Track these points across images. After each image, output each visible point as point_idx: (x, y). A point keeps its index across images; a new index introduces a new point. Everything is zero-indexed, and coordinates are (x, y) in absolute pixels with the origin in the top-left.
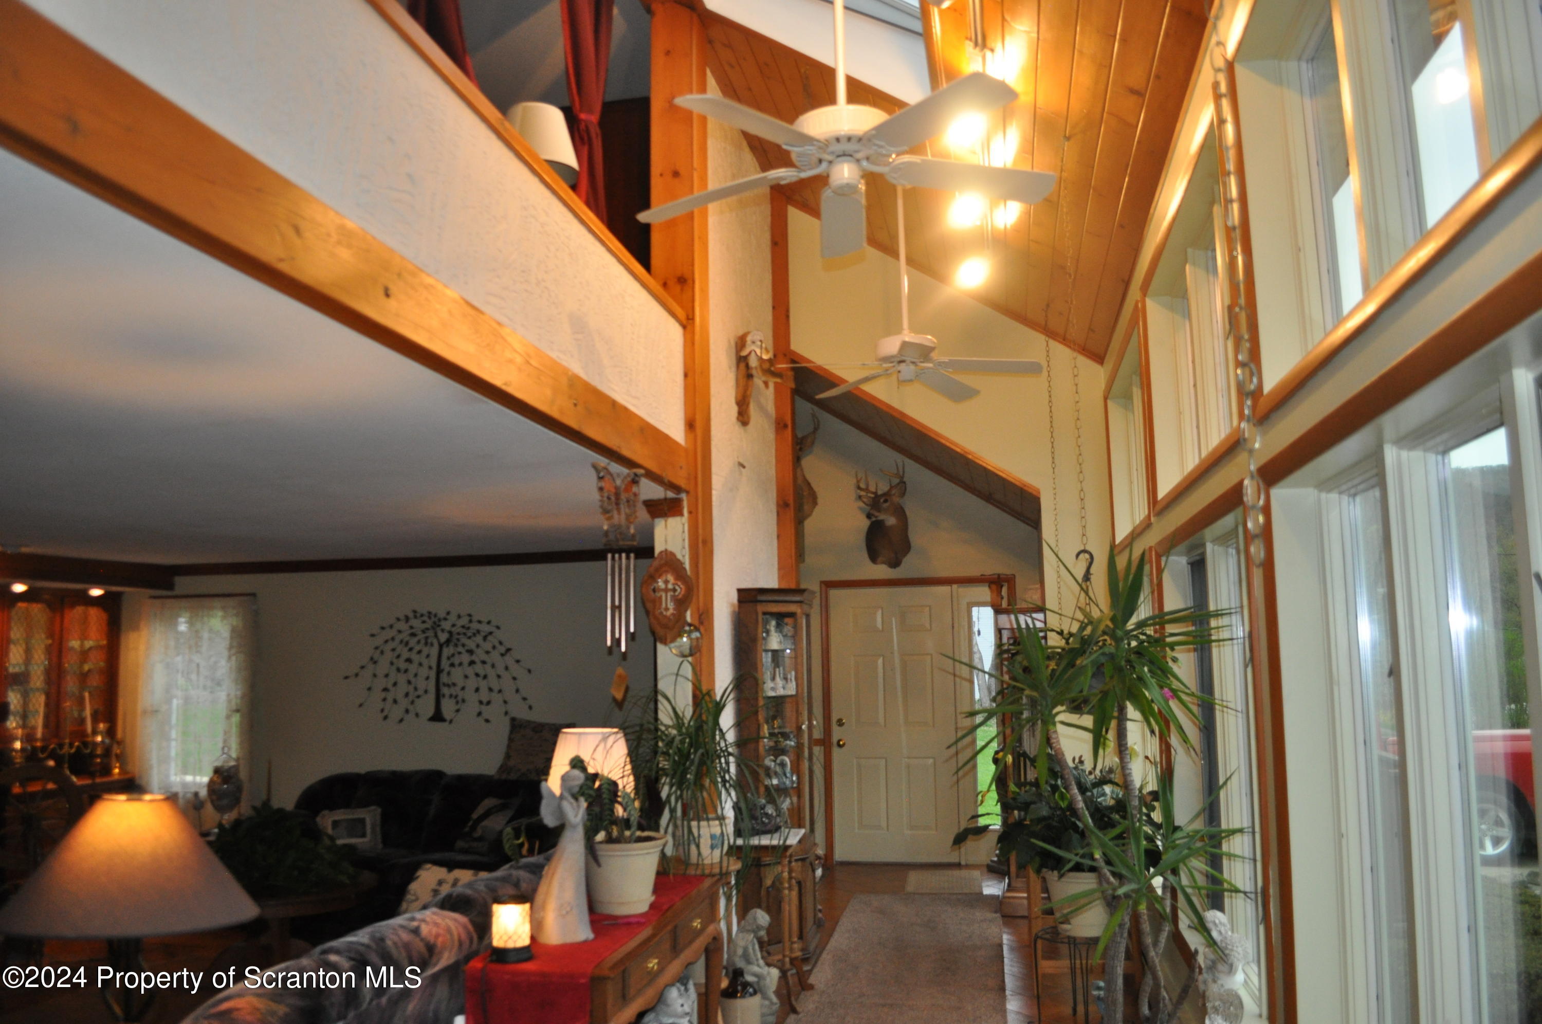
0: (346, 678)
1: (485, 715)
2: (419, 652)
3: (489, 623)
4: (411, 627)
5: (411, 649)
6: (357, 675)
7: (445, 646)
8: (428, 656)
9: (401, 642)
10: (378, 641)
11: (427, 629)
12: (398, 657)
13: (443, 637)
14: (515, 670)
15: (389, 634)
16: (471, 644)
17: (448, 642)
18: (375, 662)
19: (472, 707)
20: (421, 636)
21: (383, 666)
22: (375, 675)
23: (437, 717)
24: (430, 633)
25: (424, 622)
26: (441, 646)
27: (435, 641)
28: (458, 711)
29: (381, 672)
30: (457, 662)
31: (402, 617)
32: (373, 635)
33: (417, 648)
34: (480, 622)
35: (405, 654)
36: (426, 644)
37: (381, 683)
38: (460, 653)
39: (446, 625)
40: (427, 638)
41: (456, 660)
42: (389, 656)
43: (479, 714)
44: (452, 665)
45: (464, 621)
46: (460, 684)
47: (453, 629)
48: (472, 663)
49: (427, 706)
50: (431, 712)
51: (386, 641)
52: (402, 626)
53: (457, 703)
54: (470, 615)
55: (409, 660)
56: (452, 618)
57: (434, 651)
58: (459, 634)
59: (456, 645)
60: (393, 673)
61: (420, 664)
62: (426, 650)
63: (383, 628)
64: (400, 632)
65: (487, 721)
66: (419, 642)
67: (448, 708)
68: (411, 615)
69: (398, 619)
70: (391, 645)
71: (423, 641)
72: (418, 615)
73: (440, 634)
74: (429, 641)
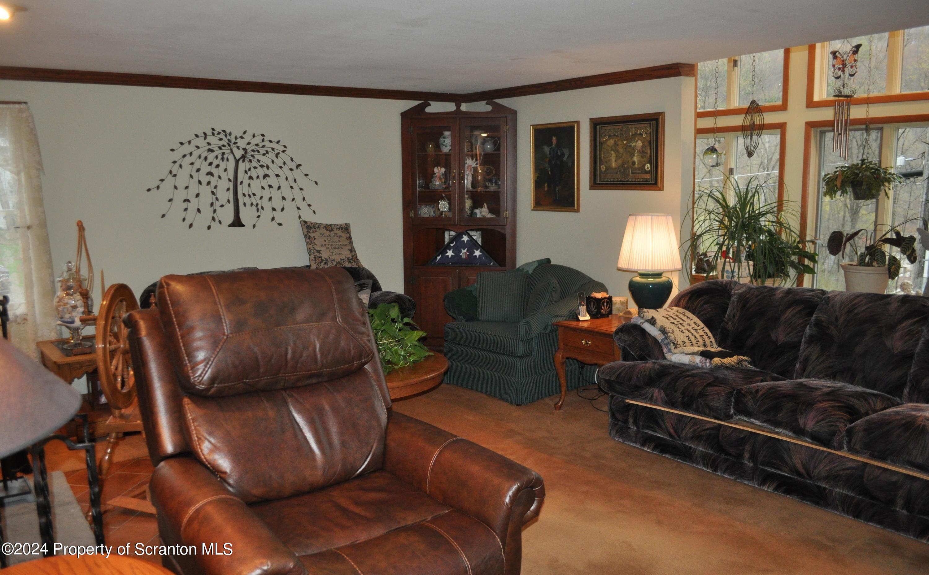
0: (149, 190)
1: (278, 220)
2: (217, 166)
3: (278, 142)
4: (209, 144)
5: (211, 164)
6: (158, 187)
7: (241, 161)
8: (226, 170)
9: (200, 157)
10: (177, 156)
11: (224, 146)
12: (198, 170)
13: (239, 154)
14: (302, 182)
15: (186, 149)
16: (265, 160)
17: (243, 157)
18: (175, 176)
19: (267, 214)
20: (218, 152)
21: (182, 179)
22: (176, 187)
23: (237, 223)
24: (226, 150)
25: (221, 139)
26: (237, 161)
27: (231, 157)
28: (259, 217)
29: (181, 185)
30: (254, 176)
31: (201, 134)
32: (172, 150)
33: (215, 162)
34: (271, 141)
35: (206, 168)
36: (223, 159)
37: (181, 194)
38: (255, 168)
39: (242, 143)
40: (223, 154)
41: (253, 173)
42: (187, 169)
43: (273, 219)
44: (251, 178)
45: (258, 140)
46: (258, 195)
47: (247, 147)
48: (266, 176)
49: (228, 215)
50: (231, 219)
51: (184, 156)
52: (201, 142)
53: (258, 210)
54: (263, 135)
55: (210, 174)
56: (248, 137)
57: (231, 165)
58: (253, 151)
59: (250, 161)
60: (193, 184)
61: (220, 177)
62: (223, 165)
63: (182, 144)
64: (198, 147)
65: (280, 224)
66: (217, 157)
67: (246, 215)
68: (209, 133)
69: (197, 136)
70: (189, 159)
71: (220, 157)
72: (216, 133)
73: (235, 150)
74: (225, 156)
